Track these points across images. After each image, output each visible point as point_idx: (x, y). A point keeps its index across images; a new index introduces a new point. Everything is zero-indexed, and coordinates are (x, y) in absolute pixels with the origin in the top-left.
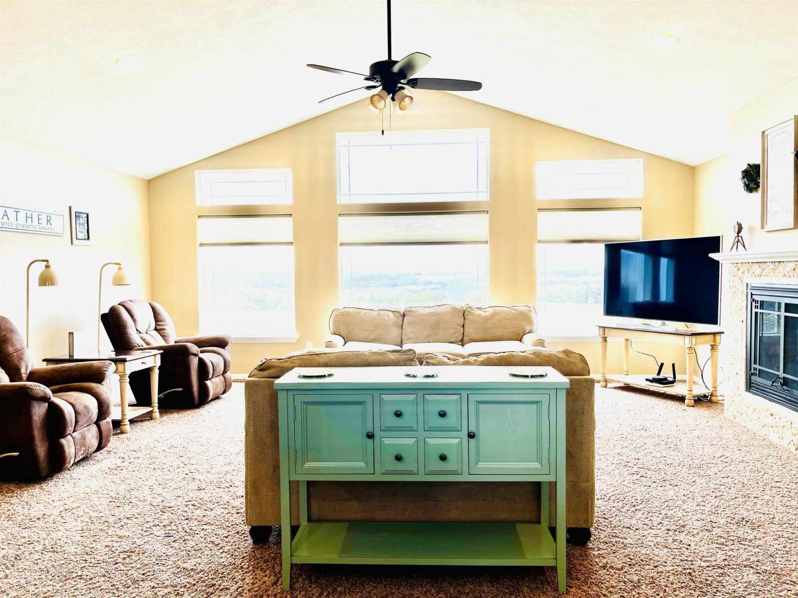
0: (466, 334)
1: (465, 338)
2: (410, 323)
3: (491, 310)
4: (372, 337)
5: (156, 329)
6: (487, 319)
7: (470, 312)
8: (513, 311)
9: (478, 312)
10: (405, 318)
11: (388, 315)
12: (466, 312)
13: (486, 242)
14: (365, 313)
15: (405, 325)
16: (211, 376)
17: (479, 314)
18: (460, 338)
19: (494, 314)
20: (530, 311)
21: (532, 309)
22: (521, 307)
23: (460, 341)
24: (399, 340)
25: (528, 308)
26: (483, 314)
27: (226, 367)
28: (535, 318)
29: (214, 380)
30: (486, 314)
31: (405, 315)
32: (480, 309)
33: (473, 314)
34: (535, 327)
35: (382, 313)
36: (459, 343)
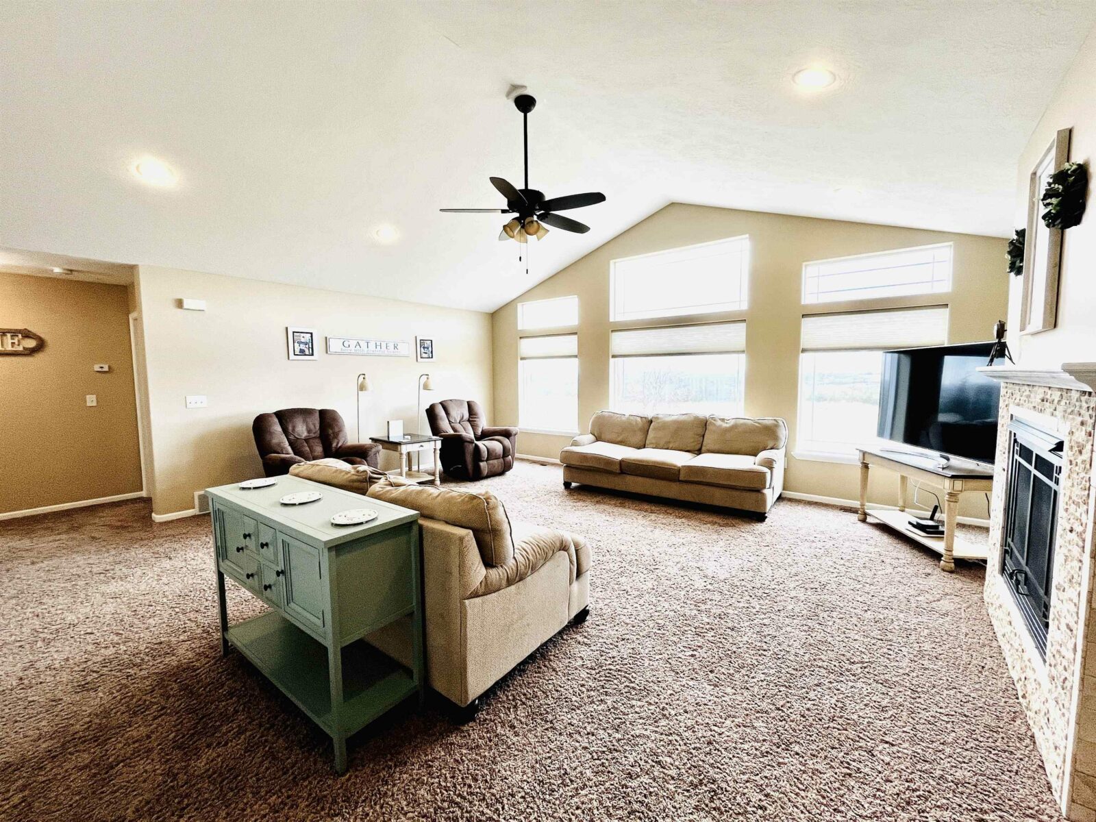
0: (705, 443)
1: (704, 448)
2: (655, 429)
3: (732, 423)
4: (619, 439)
5: (469, 421)
6: (727, 430)
7: (711, 423)
8: (757, 424)
9: (719, 423)
10: (652, 424)
11: (636, 421)
12: (707, 423)
13: (743, 352)
14: (617, 418)
15: (650, 430)
16: (485, 459)
17: (721, 426)
18: (698, 447)
19: (734, 427)
20: (777, 426)
21: (781, 423)
22: (768, 420)
23: (698, 451)
24: (642, 444)
25: (775, 423)
26: (724, 425)
27: (506, 452)
28: (783, 433)
29: (491, 462)
30: (728, 425)
31: (651, 422)
32: (723, 420)
33: (715, 425)
34: (782, 443)
35: (632, 418)
36: (696, 452)
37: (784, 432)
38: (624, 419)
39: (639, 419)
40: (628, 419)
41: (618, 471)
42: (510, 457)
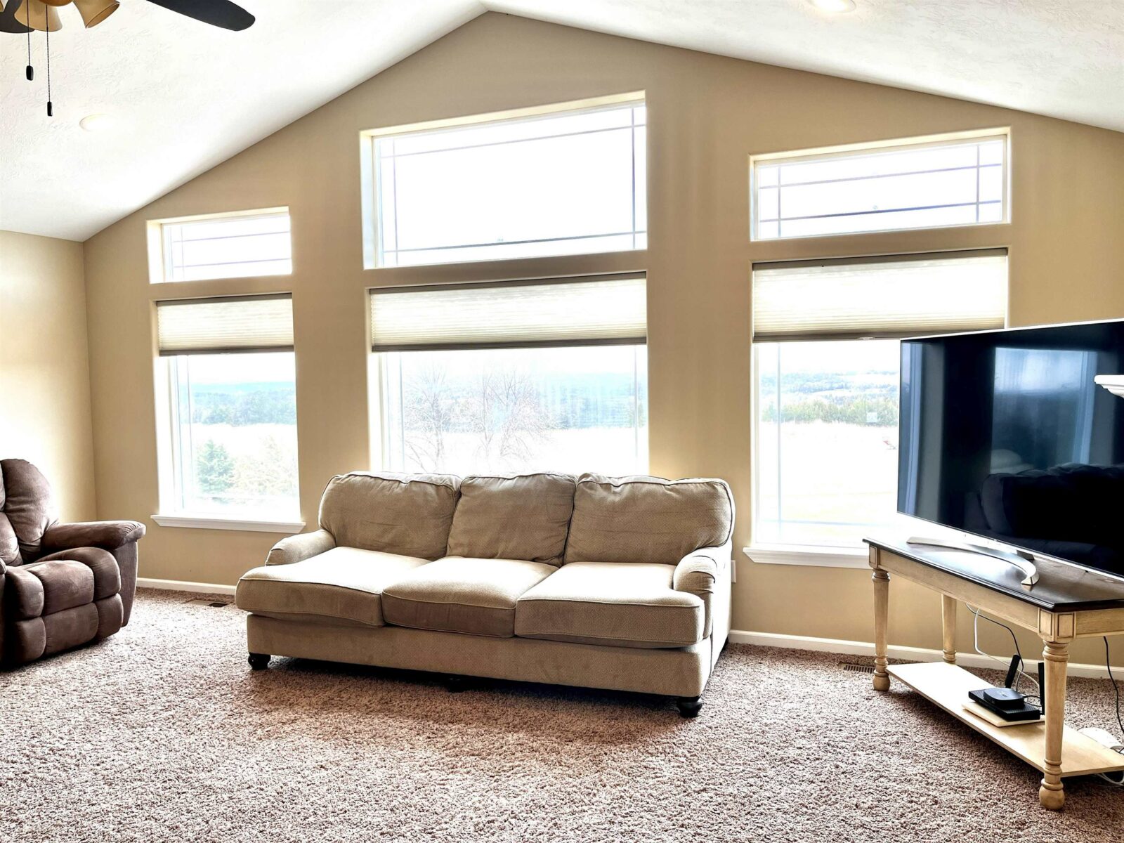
0: (571, 540)
1: (570, 551)
2: (465, 512)
3: (626, 491)
4: (387, 538)
5: (5, 510)
6: (615, 510)
7: (583, 492)
9: (601, 493)
10: (461, 501)
11: (426, 494)
12: (577, 494)
14: (383, 488)
15: (457, 514)
16: (40, 610)
17: (603, 499)
18: (557, 550)
19: (631, 500)
20: (712, 495)
21: (720, 489)
22: (696, 483)
23: (558, 557)
24: (440, 547)
25: (709, 489)
26: (611, 498)
27: (102, 586)
28: (727, 511)
29: (59, 616)
30: (617, 499)
31: (459, 494)
32: (607, 486)
33: (590, 496)
34: (725, 534)
35: (414, 488)
36: (556, 561)
37: (727, 508)
38: (398, 490)
39: (431, 490)
40: (406, 490)
41: (376, 622)
42: (118, 596)
